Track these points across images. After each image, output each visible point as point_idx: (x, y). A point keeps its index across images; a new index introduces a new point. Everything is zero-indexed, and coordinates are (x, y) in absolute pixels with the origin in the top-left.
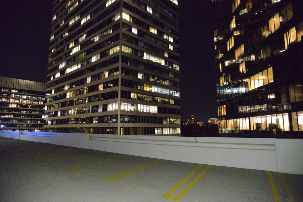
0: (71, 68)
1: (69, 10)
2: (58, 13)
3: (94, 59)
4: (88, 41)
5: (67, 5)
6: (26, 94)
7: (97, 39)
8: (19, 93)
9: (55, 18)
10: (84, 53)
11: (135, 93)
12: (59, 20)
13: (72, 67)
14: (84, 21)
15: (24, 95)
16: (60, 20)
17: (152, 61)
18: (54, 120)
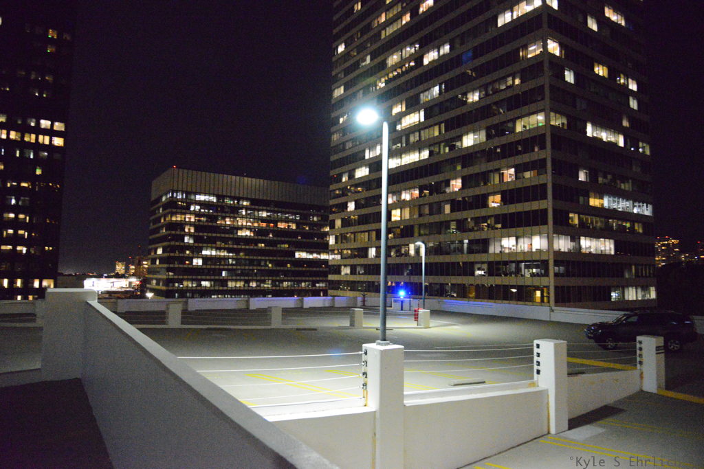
0: (401, 158)
1: (383, 32)
2: (352, 38)
3: (468, 141)
4: (447, 101)
5: (376, 22)
6: (265, 208)
7: (474, 97)
8: (253, 207)
9: (341, 49)
10: (437, 128)
11: (575, 213)
12: (355, 54)
13: (403, 156)
14: (430, 57)
15: (262, 210)
16: (358, 53)
17: (601, 140)
18: (359, 265)
